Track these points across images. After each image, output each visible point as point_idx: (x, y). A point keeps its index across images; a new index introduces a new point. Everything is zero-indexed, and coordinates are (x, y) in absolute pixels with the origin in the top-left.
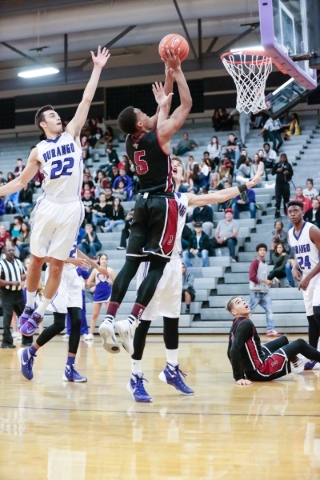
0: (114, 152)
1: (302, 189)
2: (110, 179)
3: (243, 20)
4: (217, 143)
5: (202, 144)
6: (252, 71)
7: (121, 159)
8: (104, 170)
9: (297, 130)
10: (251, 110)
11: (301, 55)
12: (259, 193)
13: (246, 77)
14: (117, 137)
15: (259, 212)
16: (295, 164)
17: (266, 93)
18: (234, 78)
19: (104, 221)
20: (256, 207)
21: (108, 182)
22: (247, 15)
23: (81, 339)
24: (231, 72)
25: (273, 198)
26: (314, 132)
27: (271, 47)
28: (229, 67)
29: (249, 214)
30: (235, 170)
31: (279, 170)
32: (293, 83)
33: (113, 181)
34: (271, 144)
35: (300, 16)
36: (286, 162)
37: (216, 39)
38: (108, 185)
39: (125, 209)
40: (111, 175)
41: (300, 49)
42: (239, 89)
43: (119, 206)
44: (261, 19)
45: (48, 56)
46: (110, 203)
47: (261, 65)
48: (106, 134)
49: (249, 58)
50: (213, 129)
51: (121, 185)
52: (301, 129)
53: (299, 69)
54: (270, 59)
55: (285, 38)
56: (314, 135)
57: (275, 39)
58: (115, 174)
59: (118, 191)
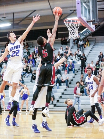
0: (29, 51)
1: (90, 64)
2: (27, 60)
3: (71, 9)
4: (62, 49)
5: (57, 49)
6: (74, 25)
7: (31, 54)
8: (25, 57)
9: (88, 45)
10: (73, 38)
11: (90, 20)
12: (76, 65)
13: (72, 27)
14: (30, 47)
15: (76, 71)
16: (87, 56)
17: (78, 33)
18: (68, 28)
19: (25, 74)
20: (75, 70)
21: (27, 61)
22: (72, 7)
23: (17, 112)
24: (67, 26)
25: (80, 67)
26: (94, 46)
27: (80, 18)
28: (66, 24)
29: (72, 72)
30: (68, 58)
31: (82, 58)
32: (87, 30)
33: (28, 61)
34: (80, 49)
35: (89, 8)
36: (84, 56)
37: (62, 15)
38: (27, 62)
39: (32, 70)
40: (28, 59)
41: (89, 19)
42: (70, 31)
43: (30, 69)
44: (77, 8)
45: (8, 20)
46: (27, 68)
47: (77, 23)
48: (26, 45)
49: (73, 21)
50: (61, 44)
51: (31, 62)
52: (90, 44)
53: (89, 25)
54: (80, 21)
55: (85, 15)
56: (94, 47)
57: (81, 15)
58: (29, 58)
59: (30, 64)
